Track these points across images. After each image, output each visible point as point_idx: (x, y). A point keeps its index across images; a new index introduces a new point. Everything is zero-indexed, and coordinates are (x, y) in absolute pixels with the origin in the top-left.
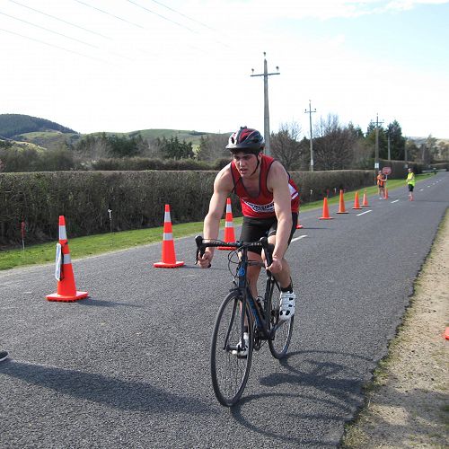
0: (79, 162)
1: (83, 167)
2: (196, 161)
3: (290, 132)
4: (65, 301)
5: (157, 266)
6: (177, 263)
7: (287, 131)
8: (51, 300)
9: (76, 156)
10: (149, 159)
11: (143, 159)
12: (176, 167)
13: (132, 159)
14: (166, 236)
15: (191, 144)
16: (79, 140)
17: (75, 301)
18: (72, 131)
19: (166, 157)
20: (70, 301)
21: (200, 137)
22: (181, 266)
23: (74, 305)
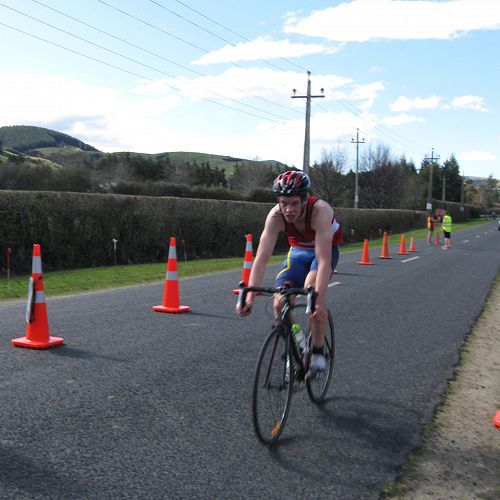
0: (97, 184)
1: (101, 189)
2: (228, 190)
3: (335, 163)
4: (34, 348)
5: (157, 310)
6: (182, 307)
7: (331, 163)
8: (18, 345)
9: (94, 177)
10: (176, 185)
11: (168, 184)
12: (204, 195)
13: (156, 183)
14: (169, 276)
15: (223, 170)
16: (100, 159)
17: (46, 348)
18: (92, 149)
19: (196, 184)
20: (40, 349)
21: (234, 163)
22: (185, 311)
23: (43, 354)
